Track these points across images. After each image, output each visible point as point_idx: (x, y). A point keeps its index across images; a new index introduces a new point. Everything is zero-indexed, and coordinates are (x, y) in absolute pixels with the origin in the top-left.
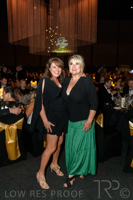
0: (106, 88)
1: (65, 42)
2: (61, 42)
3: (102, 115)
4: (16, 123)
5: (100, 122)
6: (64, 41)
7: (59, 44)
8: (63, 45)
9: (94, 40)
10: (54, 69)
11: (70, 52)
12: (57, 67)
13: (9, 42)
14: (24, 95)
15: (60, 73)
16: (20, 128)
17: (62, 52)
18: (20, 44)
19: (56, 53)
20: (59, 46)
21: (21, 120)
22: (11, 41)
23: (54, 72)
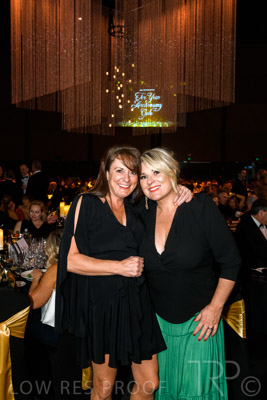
0: (258, 224)
1: (154, 102)
2: (143, 102)
3: (241, 302)
4: (9, 322)
5: (236, 323)
6: (153, 97)
7: (137, 106)
8: (149, 109)
9: (227, 96)
10: (118, 176)
11: (167, 124)
12: (126, 170)
13: (13, 102)
14: (38, 240)
15: (132, 188)
16: (20, 334)
17: (146, 124)
18: (40, 108)
19: (131, 128)
20: (138, 111)
21: (23, 313)
22: (16, 100)
23: (118, 182)
